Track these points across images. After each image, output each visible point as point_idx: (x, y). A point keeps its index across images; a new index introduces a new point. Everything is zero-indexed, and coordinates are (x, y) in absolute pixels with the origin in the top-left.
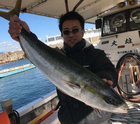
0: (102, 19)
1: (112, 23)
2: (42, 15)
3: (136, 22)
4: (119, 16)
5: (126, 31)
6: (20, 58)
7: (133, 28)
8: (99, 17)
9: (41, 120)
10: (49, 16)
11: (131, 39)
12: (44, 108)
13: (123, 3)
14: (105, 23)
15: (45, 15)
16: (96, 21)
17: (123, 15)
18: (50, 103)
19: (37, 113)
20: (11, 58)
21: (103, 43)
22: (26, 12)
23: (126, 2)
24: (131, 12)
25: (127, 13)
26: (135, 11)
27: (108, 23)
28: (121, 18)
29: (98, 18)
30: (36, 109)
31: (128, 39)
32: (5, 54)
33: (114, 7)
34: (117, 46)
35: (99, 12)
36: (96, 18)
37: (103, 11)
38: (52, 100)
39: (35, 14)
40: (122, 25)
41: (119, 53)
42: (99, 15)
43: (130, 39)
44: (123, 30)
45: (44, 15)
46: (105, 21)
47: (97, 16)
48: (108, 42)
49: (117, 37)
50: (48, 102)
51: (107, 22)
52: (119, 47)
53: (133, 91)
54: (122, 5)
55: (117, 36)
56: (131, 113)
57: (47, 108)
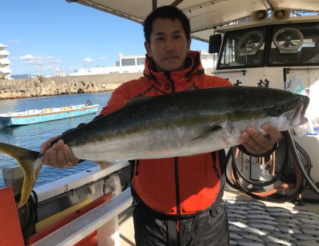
0: (223, 35)
1: (239, 47)
2: (107, 11)
3: (281, 52)
4: (254, 36)
6: (60, 92)
7: (275, 63)
8: (218, 31)
9: (78, 211)
10: (122, 15)
11: (268, 82)
12: (89, 192)
13: (264, 13)
14: (228, 45)
15: (114, 12)
16: (212, 38)
17: (260, 34)
18: (102, 183)
19: (74, 198)
20: (44, 89)
23: (270, 12)
24: (276, 31)
25: (268, 32)
26: (282, 31)
27: (233, 45)
28: (256, 39)
29: (216, 33)
30: (72, 191)
31: (263, 81)
32: (31, 79)
33: (246, 17)
35: (218, 22)
36: (211, 32)
37: (225, 20)
38: (107, 178)
39: (93, 6)
40: (257, 53)
42: (218, 28)
43: (266, 80)
44: (257, 62)
46: (228, 41)
47: (215, 28)
49: (244, 74)
50: (99, 180)
51: (231, 42)
53: (262, 179)
54: (261, 15)
55: (244, 72)
57: (94, 192)
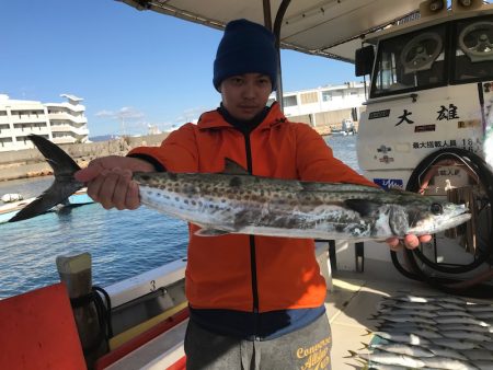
0: (376, 48)
1: (403, 61)
3: (474, 60)
4: (426, 41)
5: (442, 83)
7: (464, 77)
8: (367, 41)
9: (170, 319)
11: (455, 108)
14: (384, 64)
16: (359, 53)
17: (435, 36)
19: (165, 301)
21: (373, 116)
22: (149, 7)
25: (450, 32)
26: (471, 27)
28: (430, 47)
29: (366, 45)
30: (162, 289)
31: (447, 107)
33: (412, 14)
34: (413, 126)
35: (367, 27)
36: (357, 44)
37: (379, 21)
40: (432, 66)
41: (416, 145)
42: (368, 36)
43: (451, 106)
44: (433, 80)
45: (203, 23)
46: (384, 55)
47: (362, 36)
48: (386, 113)
49: (415, 101)
51: (389, 58)
52: (418, 129)
55: (414, 98)
56: (440, 321)
